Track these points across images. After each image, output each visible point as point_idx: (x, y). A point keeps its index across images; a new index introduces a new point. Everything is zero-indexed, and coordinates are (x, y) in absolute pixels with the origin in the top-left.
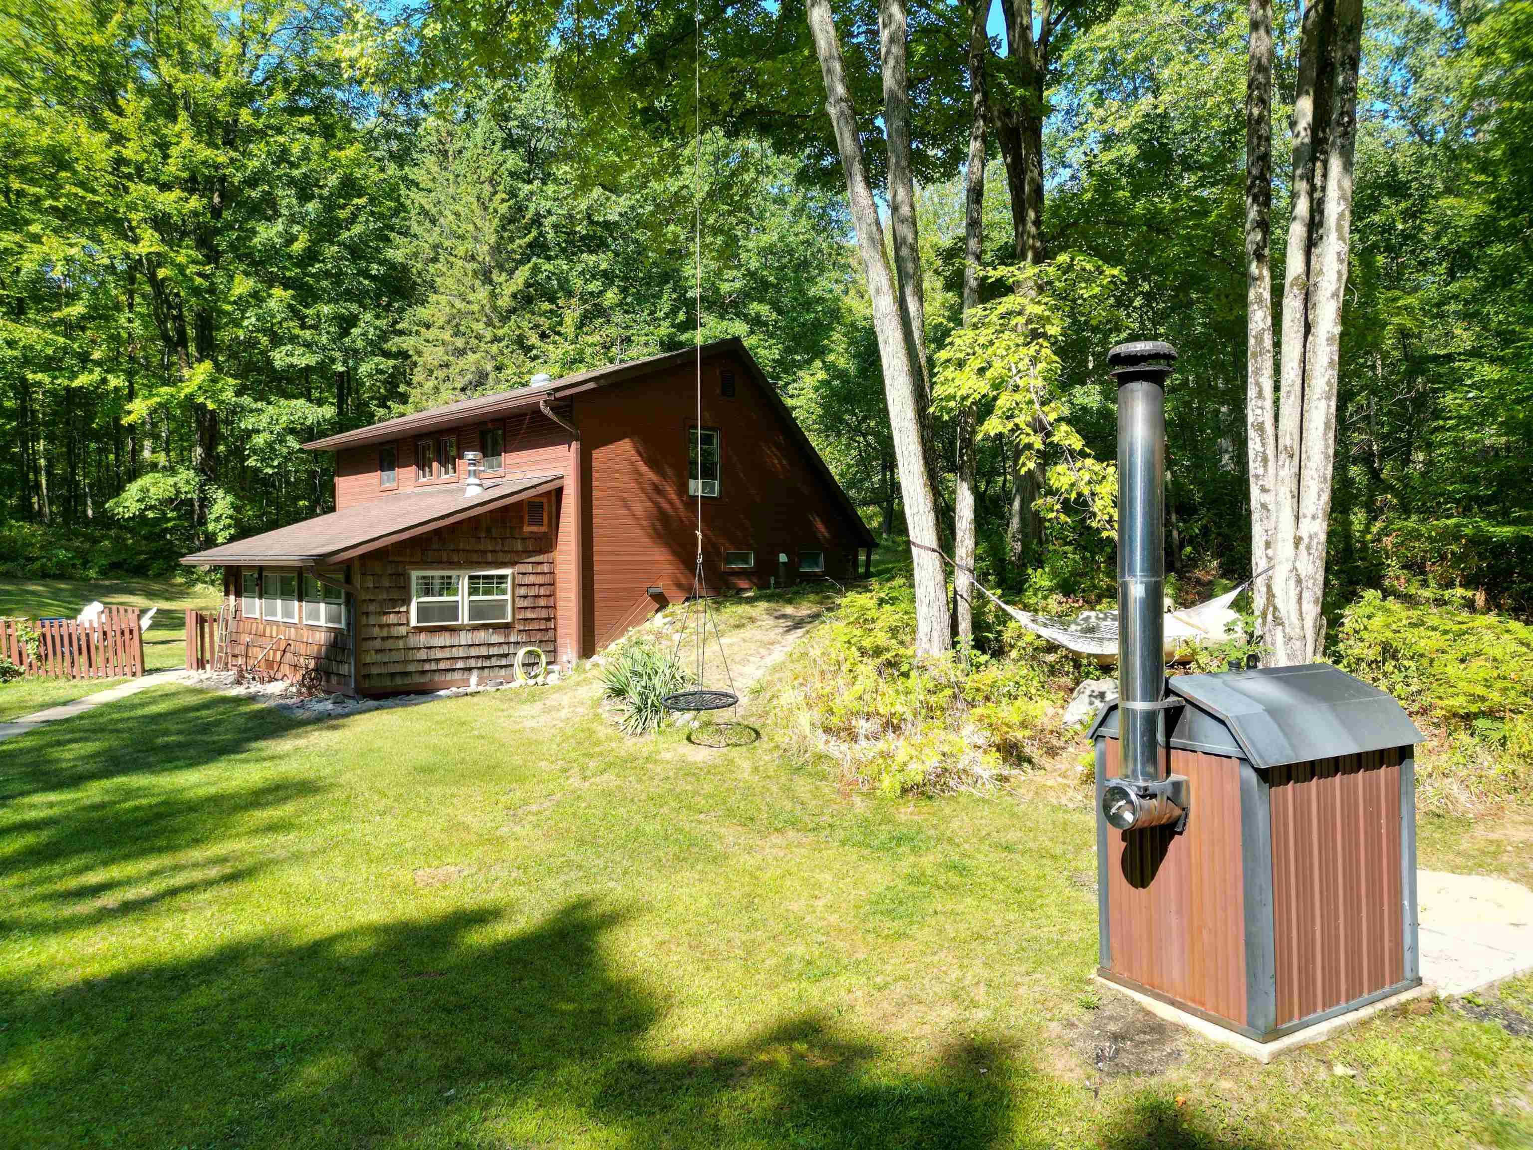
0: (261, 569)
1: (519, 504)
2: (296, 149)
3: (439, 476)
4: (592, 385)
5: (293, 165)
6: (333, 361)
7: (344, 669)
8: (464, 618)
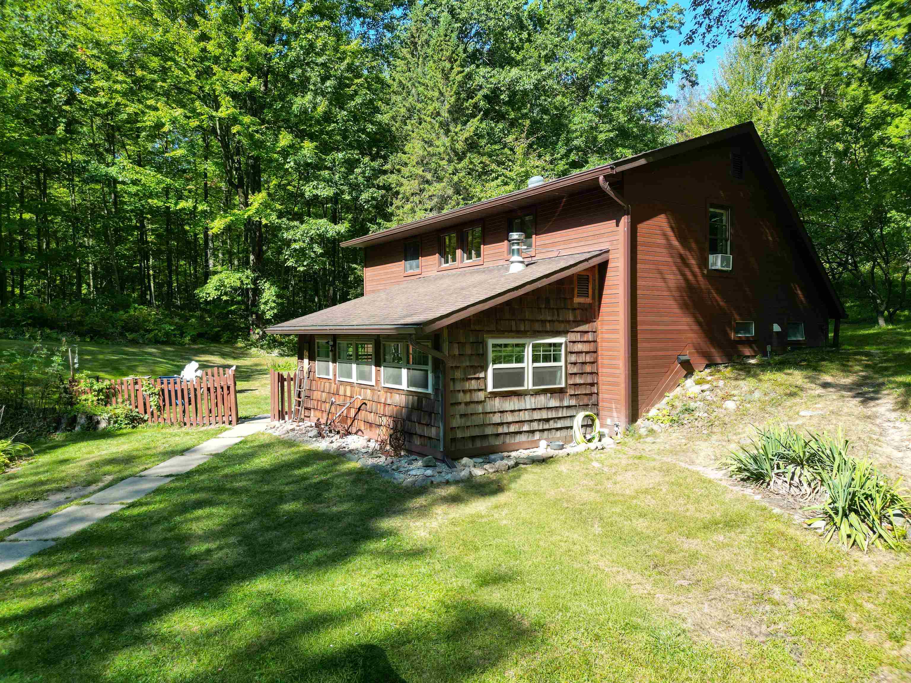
0: (335, 337)
1: (570, 278)
2: (319, 43)
3: (462, 261)
4: (643, 162)
5: (317, 54)
6: (343, 192)
7: (433, 432)
8: (529, 384)
